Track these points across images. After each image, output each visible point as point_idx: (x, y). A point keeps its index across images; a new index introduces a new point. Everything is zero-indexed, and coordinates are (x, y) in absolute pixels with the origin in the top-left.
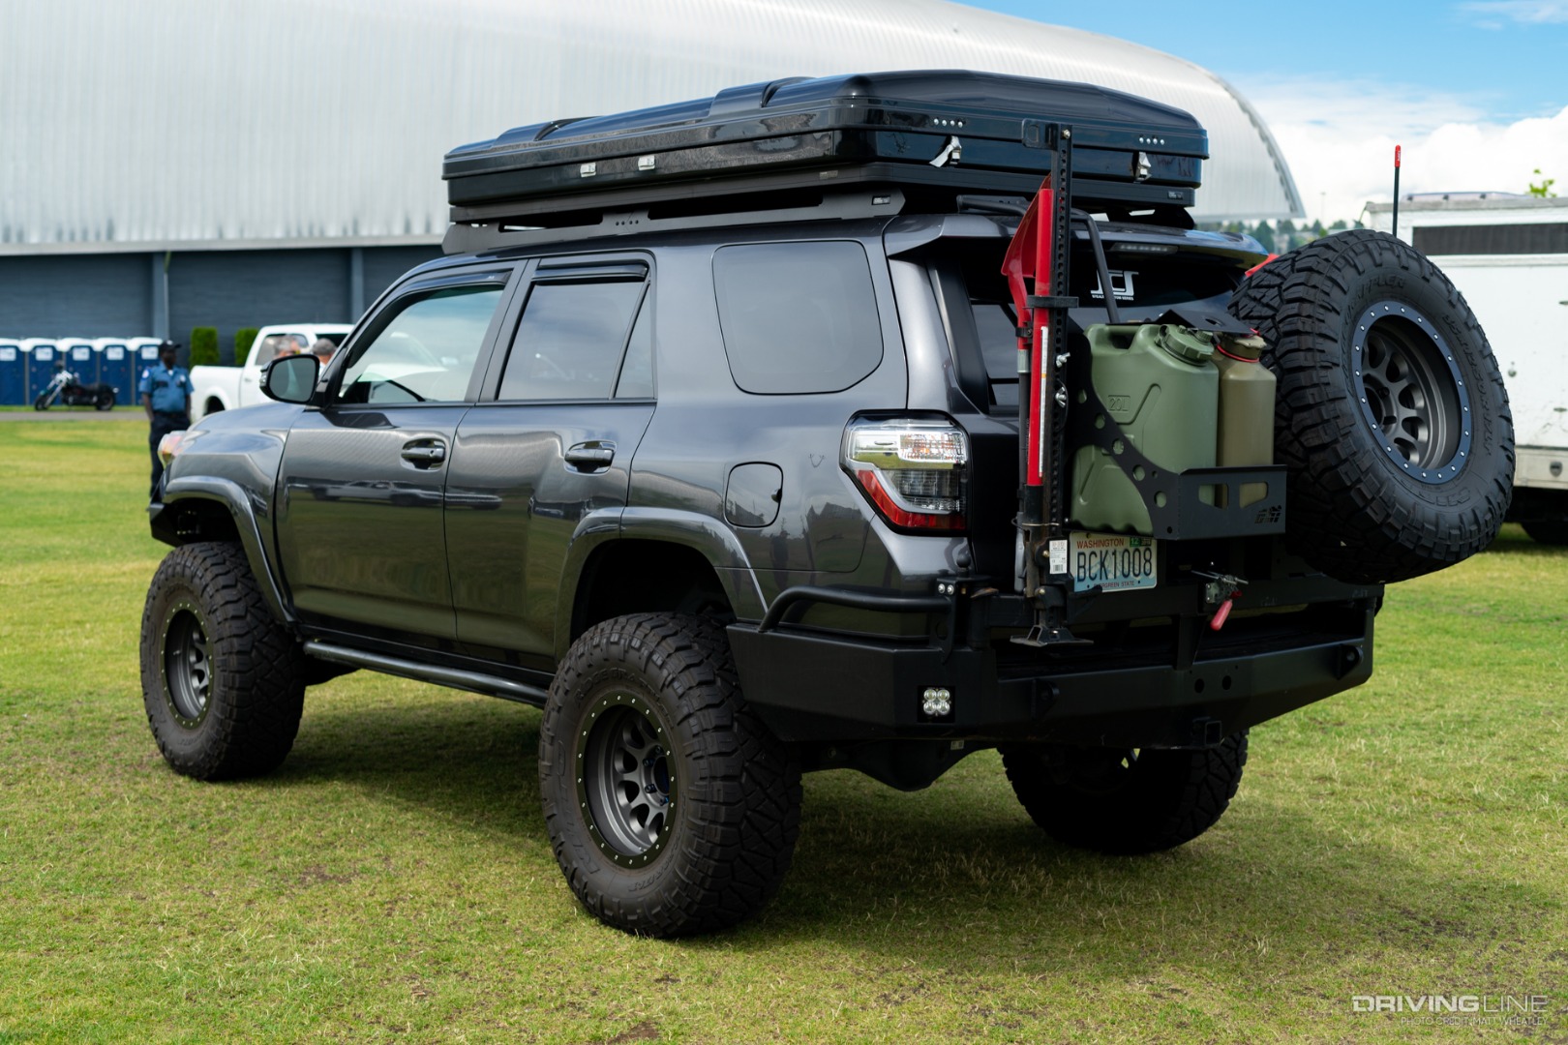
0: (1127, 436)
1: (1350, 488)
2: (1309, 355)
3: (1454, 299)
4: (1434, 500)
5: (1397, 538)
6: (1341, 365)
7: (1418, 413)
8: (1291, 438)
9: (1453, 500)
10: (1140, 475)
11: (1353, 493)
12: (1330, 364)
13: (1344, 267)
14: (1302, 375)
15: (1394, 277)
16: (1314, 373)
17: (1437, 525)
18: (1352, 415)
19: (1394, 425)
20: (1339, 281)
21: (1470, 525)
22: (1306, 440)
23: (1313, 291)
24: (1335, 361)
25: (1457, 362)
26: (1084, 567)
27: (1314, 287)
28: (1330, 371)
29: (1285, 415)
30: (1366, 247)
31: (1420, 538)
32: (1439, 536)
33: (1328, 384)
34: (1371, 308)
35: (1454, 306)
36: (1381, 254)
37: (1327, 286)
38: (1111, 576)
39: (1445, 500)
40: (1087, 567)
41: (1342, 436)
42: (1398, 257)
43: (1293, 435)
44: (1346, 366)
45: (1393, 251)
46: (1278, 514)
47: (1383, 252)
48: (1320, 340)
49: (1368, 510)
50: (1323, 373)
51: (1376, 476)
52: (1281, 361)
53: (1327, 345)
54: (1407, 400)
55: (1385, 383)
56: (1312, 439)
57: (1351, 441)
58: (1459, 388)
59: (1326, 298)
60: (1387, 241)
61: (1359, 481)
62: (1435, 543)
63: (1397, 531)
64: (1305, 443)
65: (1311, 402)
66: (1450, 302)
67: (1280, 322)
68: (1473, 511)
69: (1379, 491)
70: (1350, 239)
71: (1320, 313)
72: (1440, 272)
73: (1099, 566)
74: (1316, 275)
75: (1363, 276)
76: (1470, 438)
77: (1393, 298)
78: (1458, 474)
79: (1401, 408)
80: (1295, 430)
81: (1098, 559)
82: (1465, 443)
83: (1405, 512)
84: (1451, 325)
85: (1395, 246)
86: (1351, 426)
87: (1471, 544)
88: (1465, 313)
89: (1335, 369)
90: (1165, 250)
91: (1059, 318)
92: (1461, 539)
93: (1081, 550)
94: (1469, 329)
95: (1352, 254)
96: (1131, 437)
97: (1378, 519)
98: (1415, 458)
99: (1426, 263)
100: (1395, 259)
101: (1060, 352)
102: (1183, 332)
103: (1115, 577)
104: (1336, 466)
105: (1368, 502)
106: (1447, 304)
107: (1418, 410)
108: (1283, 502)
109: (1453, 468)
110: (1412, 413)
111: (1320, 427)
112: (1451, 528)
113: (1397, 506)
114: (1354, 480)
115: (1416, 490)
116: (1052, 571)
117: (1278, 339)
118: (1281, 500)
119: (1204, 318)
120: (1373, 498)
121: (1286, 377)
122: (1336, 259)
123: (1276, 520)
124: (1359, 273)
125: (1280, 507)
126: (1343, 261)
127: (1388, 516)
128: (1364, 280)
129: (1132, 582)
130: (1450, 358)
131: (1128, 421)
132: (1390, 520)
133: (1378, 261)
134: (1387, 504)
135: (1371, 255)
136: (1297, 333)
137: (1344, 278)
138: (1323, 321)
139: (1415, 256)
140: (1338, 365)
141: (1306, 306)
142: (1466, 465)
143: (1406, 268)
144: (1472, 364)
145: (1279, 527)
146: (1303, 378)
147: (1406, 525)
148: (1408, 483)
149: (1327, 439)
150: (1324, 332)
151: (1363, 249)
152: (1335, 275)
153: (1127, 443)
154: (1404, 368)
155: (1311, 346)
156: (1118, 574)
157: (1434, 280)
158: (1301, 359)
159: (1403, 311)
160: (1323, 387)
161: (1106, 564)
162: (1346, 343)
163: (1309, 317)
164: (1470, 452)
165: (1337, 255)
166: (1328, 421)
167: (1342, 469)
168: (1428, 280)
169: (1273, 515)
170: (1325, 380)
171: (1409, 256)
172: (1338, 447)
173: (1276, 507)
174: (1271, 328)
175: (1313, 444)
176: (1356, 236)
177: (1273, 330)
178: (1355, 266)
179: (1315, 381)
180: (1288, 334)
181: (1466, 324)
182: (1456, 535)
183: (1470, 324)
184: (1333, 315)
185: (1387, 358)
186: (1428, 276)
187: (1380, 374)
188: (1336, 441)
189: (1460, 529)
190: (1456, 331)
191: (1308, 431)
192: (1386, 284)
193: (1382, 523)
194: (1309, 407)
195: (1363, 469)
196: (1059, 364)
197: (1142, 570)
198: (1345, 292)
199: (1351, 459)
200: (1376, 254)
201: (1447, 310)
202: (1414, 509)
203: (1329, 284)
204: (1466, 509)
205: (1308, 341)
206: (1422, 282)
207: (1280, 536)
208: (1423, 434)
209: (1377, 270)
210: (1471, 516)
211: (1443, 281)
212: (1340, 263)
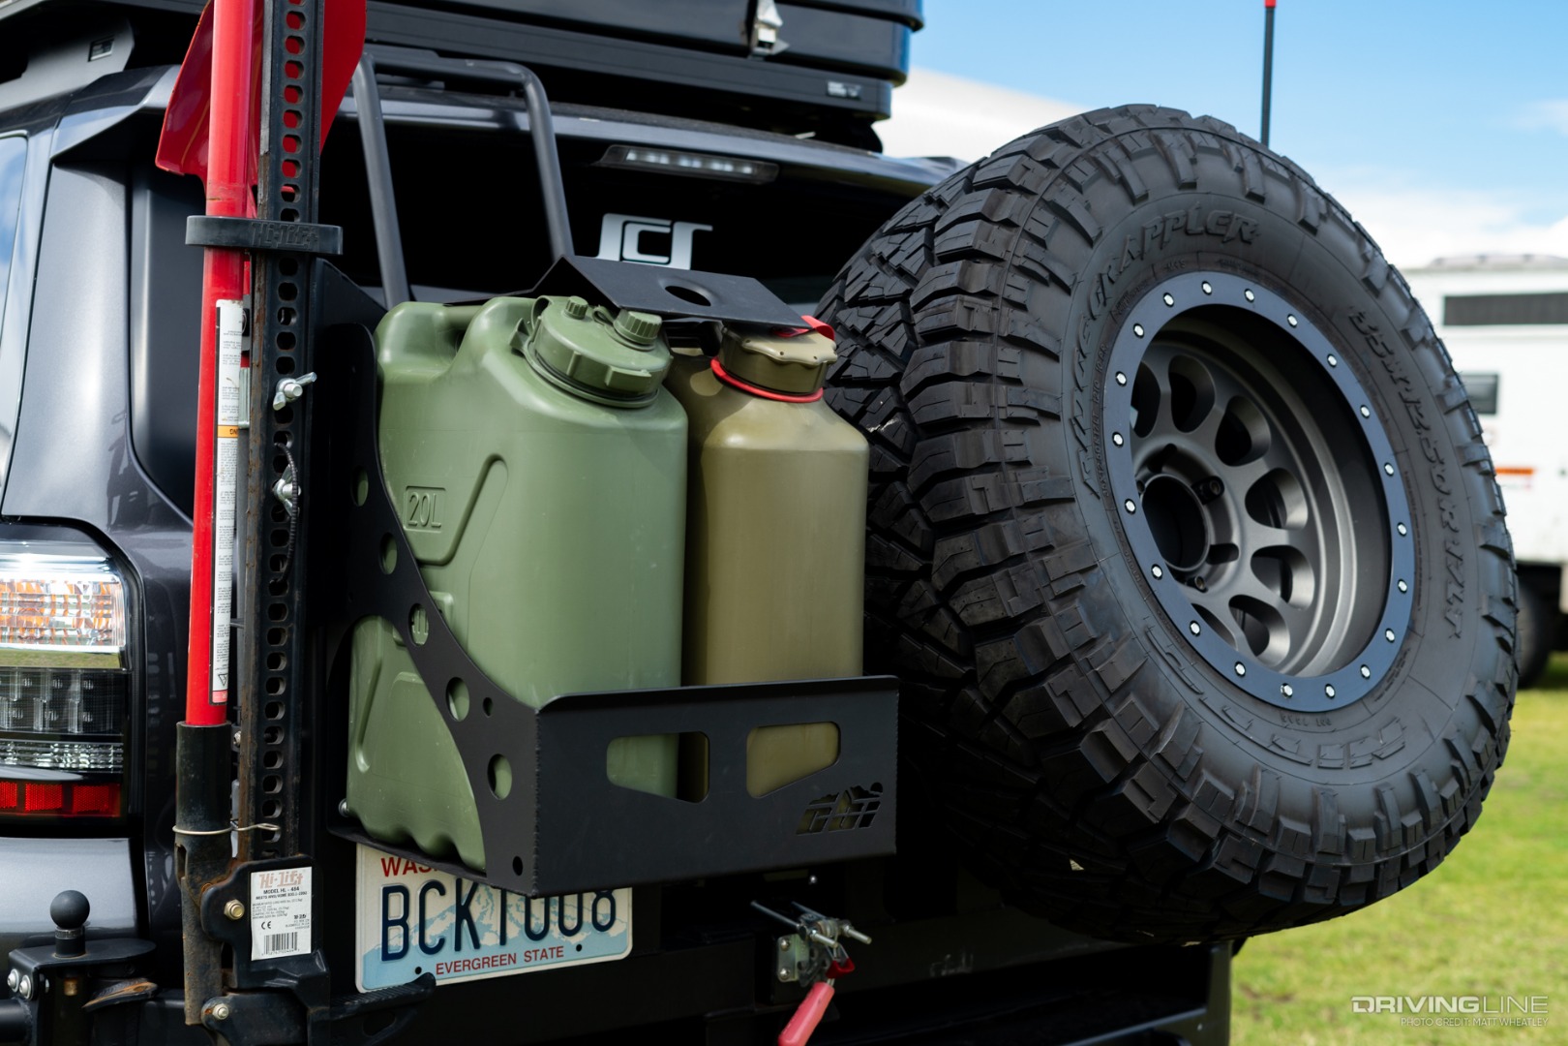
0: (437, 595)
1: (1078, 733)
2: (978, 389)
3: (1378, 278)
4: (1308, 754)
5: (1207, 857)
6: (1066, 415)
7: (1291, 537)
8: (930, 599)
9: (1360, 753)
10: (461, 707)
11: (1085, 746)
12: (1033, 415)
13: (1092, 181)
14: (955, 440)
15: (1229, 217)
16: (987, 435)
17: (1313, 821)
18: (1090, 543)
19: (1232, 565)
20: (1072, 211)
21: (1403, 812)
22: (965, 608)
23: (1004, 233)
24: (1047, 405)
25: (1384, 421)
26: (403, 922)
27: (1008, 223)
28: (1031, 431)
29: (917, 542)
30: (1158, 141)
31: (1267, 855)
32: (1319, 847)
33: (1025, 464)
34: (1166, 285)
35: (1376, 292)
36: (1193, 161)
37: (1043, 223)
38: (489, 939)
39: (1340, 754)
40: (413, 921)
41: (1057, 598)
42: (1240, 171)
43: (937, 594)
44: (1085, 422)
45: (1228, 159)
46: (873, 806)
47: (1200, 156)
48: (1011, 353)
49: (1127, 790)
50: (1013, 435)
51: (1150, 703)
52: (910, 405)
53: (1032, 368)
54: (1265, 504)
55: (1214, 465)
56: (980, 605)
57: (1082, 612)
58: (1385, 481)
59: (1036, 252)
60: (1215, 135)
61: (1101, 714)
62: (1309, 866)
63: (1206, 841)
64: (963, 615)
65: (978, 509)
66: (1367, 281)
67: (918, 308)
68: (1413, 780)
69: (1156, 738)
70: (1114, 123)
71: (1017, 287)
72: (1349, 217)
73: (452, 918)
74: (1014, 198)
75: (1142, 210)
76: (1410, 596)
77: (1226, 265)
78: (1378, 685)
79: (1251, 524)
80: (939, 582)
81: (450, 898)
82: (1398, 610)
83: (1228, 792)
84: (1370, 336)
85: (1232, 148)
86: (1082, 572)
87: (1405, 858)
88: (1404, 311)
89: (1046, 426)
90: (747, 170)
91: (288, 280)
92: (1379, 850)
93: (393, 880)
94: (1413, 346)
95: (1116, 154)
96: (447, 599)
97: (1152, 811)
98: (1279, 643)
99: (1310, 191)
100: (1231, 177)
101: (287, 369)
102: (579, 314)
103: (503, 940)
104: (1041, 677)
105: (1126, 769)
106: (1361, 289)
107: (1293, 529)
108: (887, 771)
109: (1366, 672)
110: (1278, 537)
111: (996, 576)
112: (1354, 823)
113: (1207, 776)
114: (1086, 713)
115: (1264, 727)
116: (260, 951)
117: (908, 351)
118: (882, 766)
119: (663, 283)
120: (1140, 759)
121: (919, 444)
122: (1073, 163)
123: (866, 821)
124: (1134, 200)
125: (877, 787)
126: (1090, 169)
127: (1181, 802)
128: (1145, 216)
129: (558, 951)
130: (1365, 411)
131: (440, 556)
132: (1185, 814)
133: (1186, 174)
134: (1179, 772)
135: (1169, 161)
136: (953, 334)
137: (1088, 207)
138: (1022, 307)
139: (1285, 174)
140: (1056, 417)
141: (983, 268)
142: (1400, 661)
143: (1258, 198)
144: (1419, 426)
145: (881, 838)
146: (959, 449)
147: (1229, 824)
148: (1242, 713)
149: (1015, 607)
150: (1021, 332)
151: (1146, 144)
152: (1067, 198)
153: (436, 615)
154: (1261, 432)
155: (985, 370)
156: (514, 931)
157: (1329, 230)
158: (954, 400)
159: (1251, 296)
160: (1011, 473)
161: (475, 909)
162: (1088, 365)
163: (985, 294)
164: (1411, 630)
165: (1076, 152)
166: (1020, 558)
167: (1054, 683)
168: (1313, 230)
169: (859, 807)
170: (1017, 455)
171: (1266, 172)
172: (1045, 625)
173: (867, 787)
174: (898, 324)
175: (982, 619)
176: (1136, 118)
177: (902, 328)
178: (1123, 182)
179: (990, 456)
180: (934, 337)
181: (1405, 333)
182: (1365, 842)
183: (1416, 334)
184: (1053, 293)
185: (1219, 410)
186: (1313, 220)
187: (1199, 445)
188: (1039, 611)
189: (1375, 824)
190: (1380, 349)
191: (968, 584)
192: (1207, 231)
193: (1164, 824)
194: (972, 522)
195: (1113, 687)
196: (279, 401)
197: (587, 917)
198: (1090, 242)
199: (1079, 658)
200: (1181, 160)
201: (1362, 300)
202: (1252, 782)
203: (1048, 218)
204: (1393, 774)
205: (974, 356)
206: (1300, 233)
207: (884, 860)
208: (1303, 587)
209: (1187, 197)
210: (1405, 790)
211: (1352, 235)
212: (1083, 172)
